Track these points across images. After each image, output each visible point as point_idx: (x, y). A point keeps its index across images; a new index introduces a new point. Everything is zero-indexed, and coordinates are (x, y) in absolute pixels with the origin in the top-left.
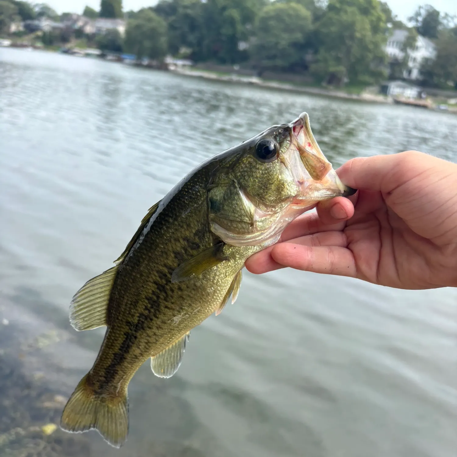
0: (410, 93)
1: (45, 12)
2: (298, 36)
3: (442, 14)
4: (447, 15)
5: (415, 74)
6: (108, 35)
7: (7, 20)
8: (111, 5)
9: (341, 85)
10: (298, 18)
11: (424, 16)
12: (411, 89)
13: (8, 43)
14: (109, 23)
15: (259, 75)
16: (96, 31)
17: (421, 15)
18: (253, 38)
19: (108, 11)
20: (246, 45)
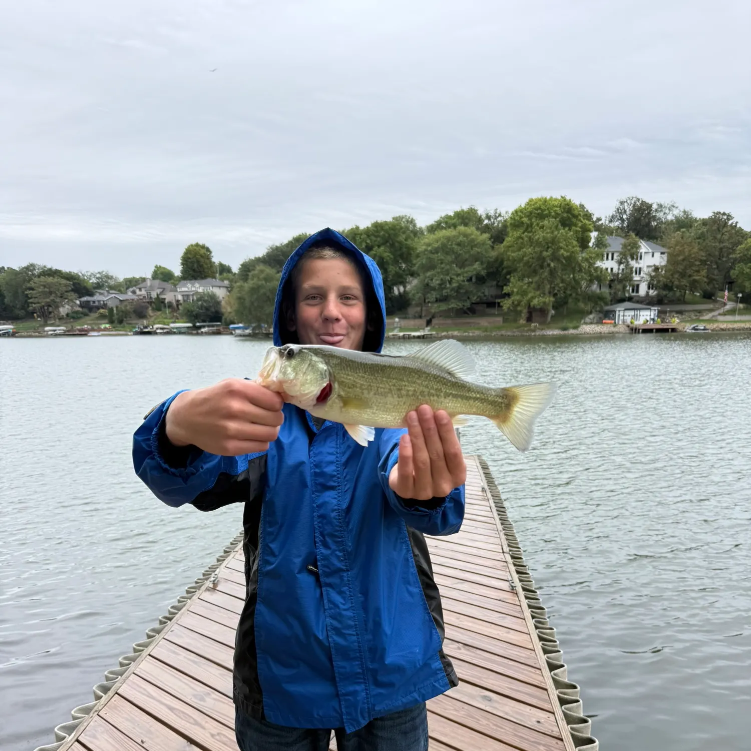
0: (646, 316)
1: (104, 283)
2: (478, 267)
3: (655, 207)
4: (660, 206)
5: (643, 290)
6: (198, 300)
7: (58, 300)
8: (198, 262)
9: (549, 318)
10: (472, 244)
11: (628, 212)
12: (650, 309)
13: (61, 329)
14: (197, 285)
15: (429, 323)
16: (180, 298)
17: (625, 211)
18: (409, 278)
19: (194, 270)
20: (402, 289)
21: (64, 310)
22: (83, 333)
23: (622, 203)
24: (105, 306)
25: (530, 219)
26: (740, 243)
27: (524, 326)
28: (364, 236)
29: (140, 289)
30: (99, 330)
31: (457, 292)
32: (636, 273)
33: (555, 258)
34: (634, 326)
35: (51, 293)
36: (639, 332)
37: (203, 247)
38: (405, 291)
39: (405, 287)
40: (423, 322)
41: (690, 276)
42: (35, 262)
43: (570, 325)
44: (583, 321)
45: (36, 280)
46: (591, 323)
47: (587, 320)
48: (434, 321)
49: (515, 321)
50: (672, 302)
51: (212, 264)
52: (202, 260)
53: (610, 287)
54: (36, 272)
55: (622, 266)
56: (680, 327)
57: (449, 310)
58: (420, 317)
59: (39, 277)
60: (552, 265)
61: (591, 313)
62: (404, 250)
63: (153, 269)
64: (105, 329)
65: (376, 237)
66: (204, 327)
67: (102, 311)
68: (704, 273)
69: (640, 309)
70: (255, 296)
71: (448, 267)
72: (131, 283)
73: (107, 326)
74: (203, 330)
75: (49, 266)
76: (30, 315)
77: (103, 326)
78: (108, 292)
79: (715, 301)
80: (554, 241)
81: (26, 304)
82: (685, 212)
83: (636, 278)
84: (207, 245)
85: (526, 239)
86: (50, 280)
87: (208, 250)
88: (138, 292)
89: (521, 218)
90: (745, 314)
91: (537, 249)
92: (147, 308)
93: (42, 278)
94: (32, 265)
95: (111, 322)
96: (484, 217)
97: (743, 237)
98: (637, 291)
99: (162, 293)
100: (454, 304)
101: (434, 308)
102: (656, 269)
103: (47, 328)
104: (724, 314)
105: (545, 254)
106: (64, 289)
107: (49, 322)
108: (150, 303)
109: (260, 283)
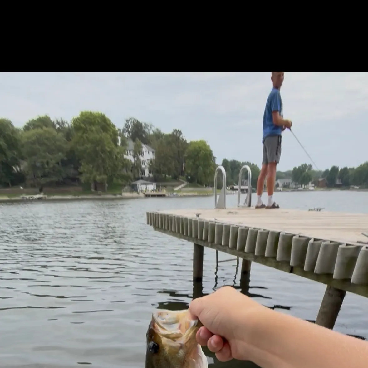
0: (151, 187)
3: (143, 125)
4: (146, 125)
5: (147, 173)
9: (106, 189)
10: (55, 139)
11: (131, 127)
12: (152, 184)
15: (41, 191)
18: (21, 161)
20: (18, 168)
23: (127, 121)
27: (94, 192)
32: (142, 164)
33: (103, 151)
34: (147, 193)
36: (150, 196)
38: (20, 170)
39: (20, 167)
40: (37, 190)
43: (117, 192)
44: (122, 191)
46: (127, 192)
47: (125, 190)
48: (44, 189)
50: (161, 180)
53: (131, 171)
55: (136, 159)
56: (166, 194)
57: (52, 182)
58: (35, 187)
60: (103, 156)
61: (125, 186)
62: (13, 141)
69: (148, 184)
71: (44, 154)
79: (179, 181)
80: (101, 140)
82: (157, 130)
83: (143, 166)
85: (85, 138)
96: (55, 122)
98: (144, 174)
100: (53, 178)
101: (42, 181)
102: (151, 161)
105: (97, 148)
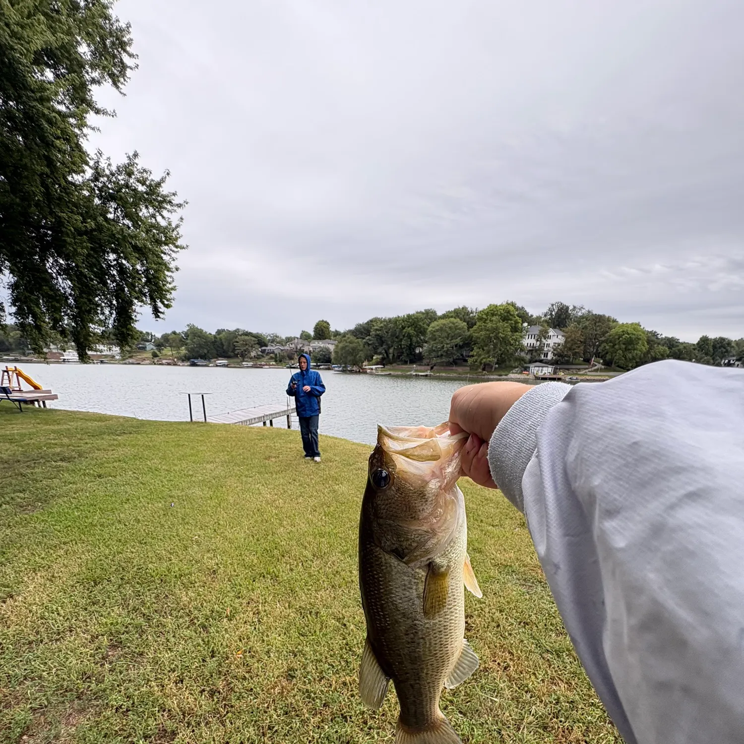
0: (548, 370)
1: (275, 340)
2: (458, 340)
3: (571, 308)
4: (575, 307)
5: (550, 356)
6: (320, 351)
7: (250, 348)
8: (322, 330)
9: (493, 370)
10: (456, 328)
11: (556, 311)
12: (548, 367)
13: (250, 364)
14: (321, 343)
15: (432, 368)
16: (311, 349)
17: (554, 310)
18: (425, 344)
19: (320, 335)
20: (421, 350)
21: (253, 354)
22: (261, 367)
23: (553, 305)
24: (273, 352)
25: (487, 316)
26: (607, 332)
27: (480, 372)
28: (401, 322)
29: (292, 344)
30: (269, 365)
31: (447, 353)
32: (546, 347)
33: (497, 338)
34: (537, 376)
35: (246, 344)
36: (540, 379)
37: (326, 322)
39: (422, 348)
40: (429, 367)
41: (574, 349)
42: (240, 328)
43: (503, 373)
44: (511, 372)
45: (239, 337)
46: (516, 373)
47: (514, 371)
48: (435, 368)
49: (476, 370)
50: (562, 363)
51: (329, 331)
52: (325, 329)
53: (529, 353)
54: (240, 333)
55: (538, 343)
56: (563, 378)
57: (443, 362)
58: (428, 365)
59: (241, 336)
60: (495, 341)
61: (516, 368)
62: (422, 329)
63: (301, 332)
64: (273, 365)
65: (408, 322)
66: (322, 365)
67: (271, 355)
68: (582, 348)
69: (544, 367)
70: (344, 351)
71: (442, 340)
72: (289, 340)
73: (274, 363)
74: (321, 367)
75: (246, 330)
76: (236, 356)
77: (271, 363)
78: (276, 345)
79: (590, 364)
80: (497, 329)
81: (234, 350)
83: (546, 349)
84: (328, 321)
86: (246, 338)
87: (328, 324)
88: (291, 346)
89: (482, 315)
90: (604, 372)
91: (488, 332)
92: (294, 354)
93: (243, 337)
94: (238, 329)
95: (276, 361)
97: (609, 328)
98: (547, 357)
99: (302, 347)
100: (444, 360)
101: (434, 361)
102: (559, 345)
103: (244, 363)
104: (591, 371)
105: (491, 335)
106: (253, 343)
107: (245, 360)
108: (296, 352)
109: (347, 344)
